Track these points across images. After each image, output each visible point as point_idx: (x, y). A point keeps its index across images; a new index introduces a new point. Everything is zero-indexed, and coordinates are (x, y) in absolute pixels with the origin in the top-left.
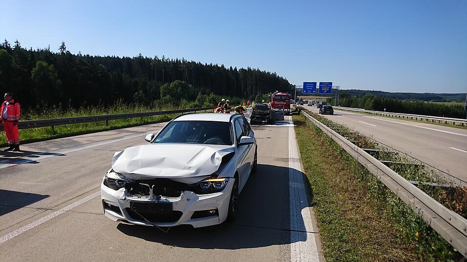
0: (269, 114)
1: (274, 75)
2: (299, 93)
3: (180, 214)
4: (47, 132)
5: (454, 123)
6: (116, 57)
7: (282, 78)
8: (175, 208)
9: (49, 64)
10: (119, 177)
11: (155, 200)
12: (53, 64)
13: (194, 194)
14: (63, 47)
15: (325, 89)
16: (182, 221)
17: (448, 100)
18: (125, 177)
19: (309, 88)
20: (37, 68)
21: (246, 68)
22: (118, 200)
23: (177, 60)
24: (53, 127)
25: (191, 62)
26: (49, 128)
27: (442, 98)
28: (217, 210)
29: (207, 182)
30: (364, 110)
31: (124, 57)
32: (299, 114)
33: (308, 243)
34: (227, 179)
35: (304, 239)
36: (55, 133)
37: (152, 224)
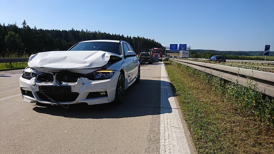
0: (149, 58)
1: (153, 41)
2: (168, 52)
3: (76, 95)
4: (7, 66)
5: (258, 63)
6: (58, 30)
7: (157, 43)
8: (74, 90)
9: (16, 34)
10: (33, 71)
11: (57, 84)
12: (18, 33)
13: (88, 80)
14: (24, 23)
15: (182, 48)
16: (78, 100)
17: (252, 55)
18: (37, 71)
19: (173, 47)
20: (8, 36)
21: (137, 37)
22: (31, 86)
23: (95, 32)
24: (11, 63)
25: (103, 33)
26: (8, 64)
27: (249, 54)
28: (106, 92)
29: (98, 73)
30: (205, 59)
31: (63, 30)
32: (167, 61)
33: (173, 114)
34: (114, 71)
35: (170, 112)
36: (12, 67)
37: (56, 103)
